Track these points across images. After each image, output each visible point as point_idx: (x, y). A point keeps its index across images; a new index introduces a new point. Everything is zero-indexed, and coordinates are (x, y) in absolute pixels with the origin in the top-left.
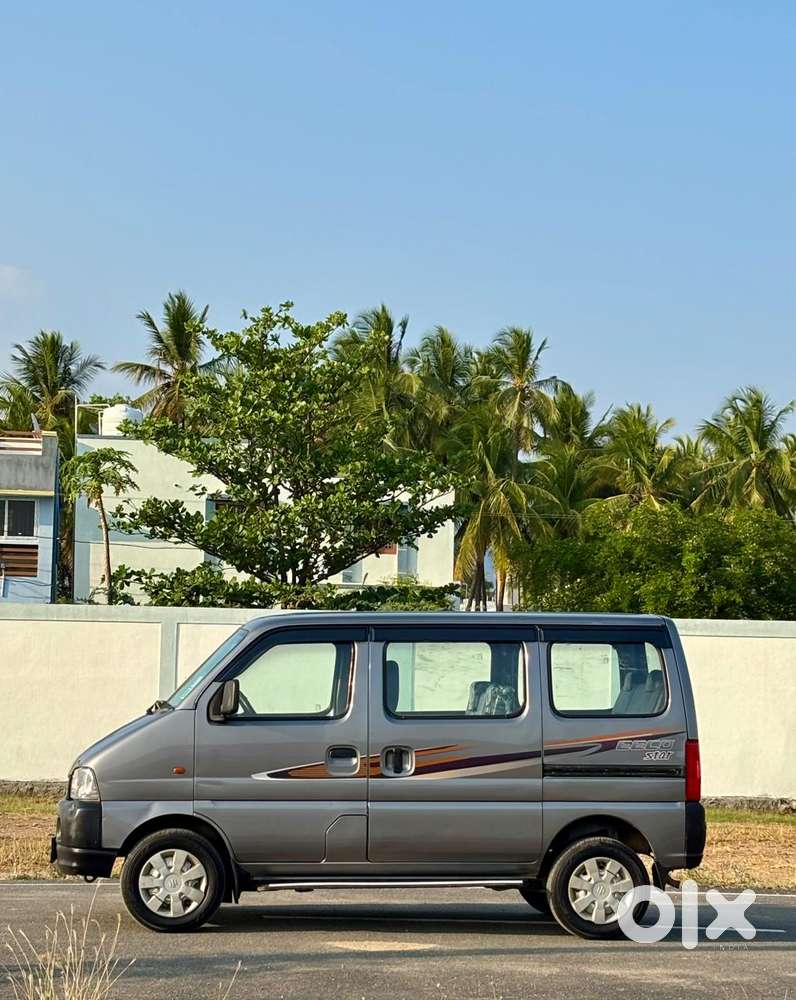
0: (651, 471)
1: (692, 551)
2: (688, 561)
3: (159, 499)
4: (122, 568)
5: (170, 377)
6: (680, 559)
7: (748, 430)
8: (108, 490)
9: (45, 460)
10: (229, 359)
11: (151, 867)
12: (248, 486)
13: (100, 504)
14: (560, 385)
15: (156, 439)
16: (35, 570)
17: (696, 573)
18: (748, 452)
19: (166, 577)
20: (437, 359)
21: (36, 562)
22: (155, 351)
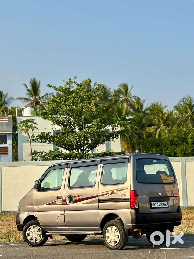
0: (162, 119)
1: (190, 139)
2: (189, 141)
3: (44, 132)
4: (35, 151)
5: (32, 101)
6: (187, 141)
7: (187, 107)
8: (30, 130)
9: (9, 123)
10: (48, 96)
11: (30, 229)
12: (67, 127)
13: (28, 134)
14: (137, 98)
15: (42, 116)
16: (8, 153)
17: (191, 145)
18: (187, 113)
19: (47, 153)
20: (103, 93)
21: (8, 151)
22: (28, 94)
